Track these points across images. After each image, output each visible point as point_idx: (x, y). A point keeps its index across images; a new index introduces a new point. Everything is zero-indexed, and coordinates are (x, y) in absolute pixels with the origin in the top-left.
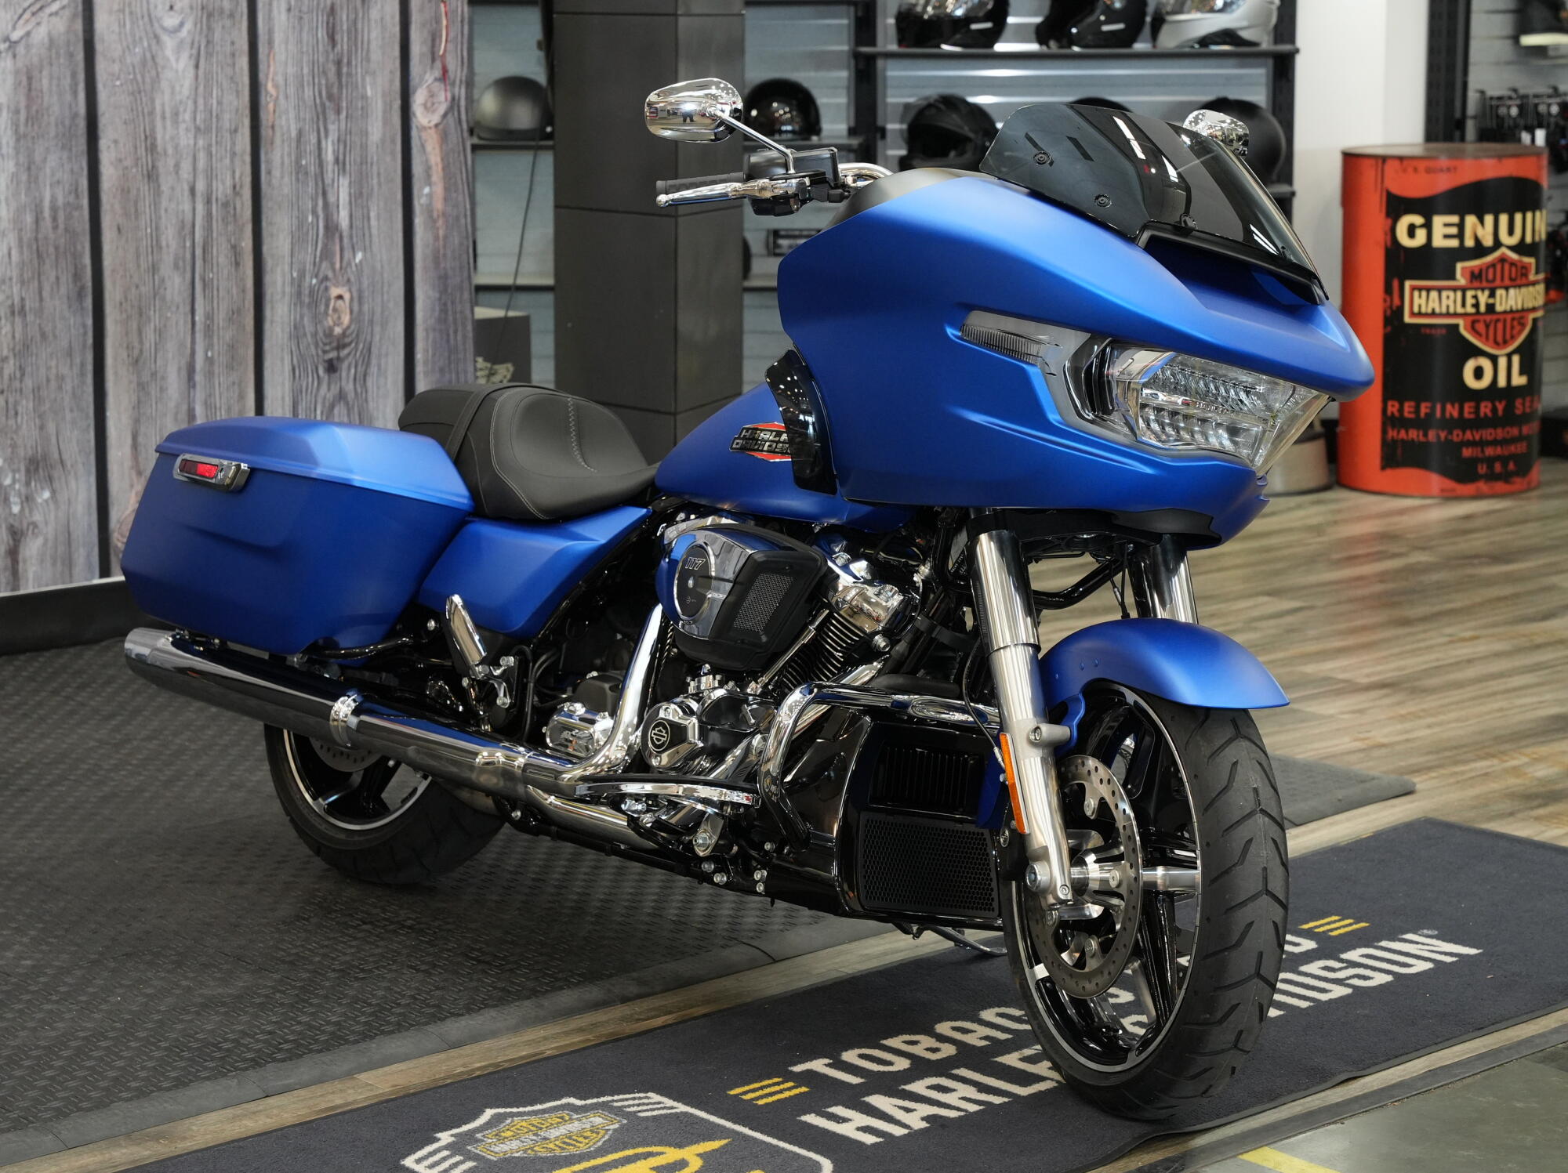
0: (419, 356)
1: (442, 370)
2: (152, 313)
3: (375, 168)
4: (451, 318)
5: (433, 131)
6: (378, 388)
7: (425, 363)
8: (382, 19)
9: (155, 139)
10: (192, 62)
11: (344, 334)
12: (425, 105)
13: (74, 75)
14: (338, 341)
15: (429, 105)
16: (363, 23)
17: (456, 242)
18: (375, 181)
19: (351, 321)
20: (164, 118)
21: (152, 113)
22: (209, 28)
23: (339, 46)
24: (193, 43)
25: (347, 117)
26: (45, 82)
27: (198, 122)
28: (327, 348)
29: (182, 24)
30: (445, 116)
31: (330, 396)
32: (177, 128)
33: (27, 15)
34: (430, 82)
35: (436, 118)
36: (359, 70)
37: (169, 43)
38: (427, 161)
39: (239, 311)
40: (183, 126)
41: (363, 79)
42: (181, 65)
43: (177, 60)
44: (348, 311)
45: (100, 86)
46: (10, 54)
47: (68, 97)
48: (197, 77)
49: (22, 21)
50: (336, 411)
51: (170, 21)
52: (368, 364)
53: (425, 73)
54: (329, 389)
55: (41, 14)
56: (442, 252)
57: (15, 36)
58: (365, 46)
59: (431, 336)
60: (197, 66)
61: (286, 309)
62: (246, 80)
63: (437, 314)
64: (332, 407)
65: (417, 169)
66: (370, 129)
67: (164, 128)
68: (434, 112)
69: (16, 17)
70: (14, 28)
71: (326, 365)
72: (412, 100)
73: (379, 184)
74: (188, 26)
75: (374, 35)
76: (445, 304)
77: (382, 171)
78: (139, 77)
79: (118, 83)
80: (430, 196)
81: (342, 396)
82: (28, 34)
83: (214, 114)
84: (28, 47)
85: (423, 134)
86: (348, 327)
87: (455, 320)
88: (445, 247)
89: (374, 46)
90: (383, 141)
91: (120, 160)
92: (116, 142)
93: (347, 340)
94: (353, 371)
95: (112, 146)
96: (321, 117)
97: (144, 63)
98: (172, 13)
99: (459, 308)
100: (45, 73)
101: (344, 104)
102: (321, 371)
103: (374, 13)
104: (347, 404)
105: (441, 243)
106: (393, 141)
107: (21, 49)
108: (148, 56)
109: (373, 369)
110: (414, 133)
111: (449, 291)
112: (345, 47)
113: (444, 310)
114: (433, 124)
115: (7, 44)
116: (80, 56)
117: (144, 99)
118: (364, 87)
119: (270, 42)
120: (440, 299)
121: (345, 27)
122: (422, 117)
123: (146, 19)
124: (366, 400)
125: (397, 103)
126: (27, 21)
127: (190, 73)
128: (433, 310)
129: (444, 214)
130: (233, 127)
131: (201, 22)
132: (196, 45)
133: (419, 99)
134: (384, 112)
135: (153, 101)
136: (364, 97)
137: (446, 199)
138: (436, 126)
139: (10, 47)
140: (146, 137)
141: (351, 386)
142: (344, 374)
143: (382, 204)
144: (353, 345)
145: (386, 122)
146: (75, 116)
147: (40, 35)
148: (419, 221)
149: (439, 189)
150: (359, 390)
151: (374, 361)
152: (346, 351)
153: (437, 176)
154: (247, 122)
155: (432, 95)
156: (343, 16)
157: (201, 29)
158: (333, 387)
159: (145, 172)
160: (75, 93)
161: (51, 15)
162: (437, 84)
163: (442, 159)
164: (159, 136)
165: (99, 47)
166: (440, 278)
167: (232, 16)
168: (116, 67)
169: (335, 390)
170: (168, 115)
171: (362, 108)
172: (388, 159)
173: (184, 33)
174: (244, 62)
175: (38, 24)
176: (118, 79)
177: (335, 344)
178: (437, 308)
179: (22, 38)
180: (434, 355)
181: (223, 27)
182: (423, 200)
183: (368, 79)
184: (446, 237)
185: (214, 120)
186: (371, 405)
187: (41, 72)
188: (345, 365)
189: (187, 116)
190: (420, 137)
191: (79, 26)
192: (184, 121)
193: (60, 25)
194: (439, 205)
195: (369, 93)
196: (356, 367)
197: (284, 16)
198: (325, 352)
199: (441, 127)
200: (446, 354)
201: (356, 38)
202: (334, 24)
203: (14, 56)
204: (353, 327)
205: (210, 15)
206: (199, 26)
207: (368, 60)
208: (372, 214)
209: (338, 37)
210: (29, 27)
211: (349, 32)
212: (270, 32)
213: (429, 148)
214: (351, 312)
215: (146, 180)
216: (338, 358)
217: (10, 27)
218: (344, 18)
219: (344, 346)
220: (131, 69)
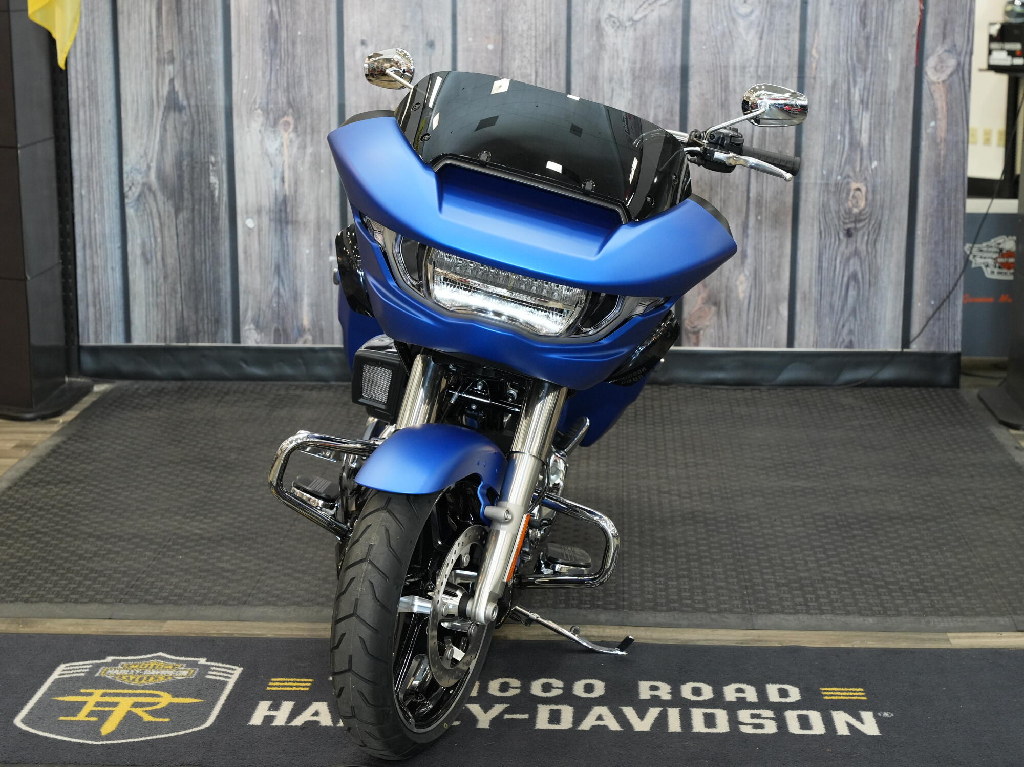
0: (919, 232)
1: (936, 243)
2: (719, 189)
3: (891, 108)
4: (946, 209)
5: (941, 86)
6: (885, 250)
7: (923, 238)
8: (904, 11)
9: (728, 82)
10: (758, 35)
11: (860, 213)
12: (935, 68)
13: (674, 42)
14: (856, 217)
15: (938, 67)
16: (889, 12)
17: (955, 159)
18: (891, 116)
19: (866, 205)
20: (735, 69)
21: (726, 67)
22: (771, 14)
23: (869, 28)
24: (759, 23)
25: (871, 74)
26: (655, 45)
27: (760, 73)
28: (847, 221)
29: (752, 12)
30: (951, 75)
31: (847, 252)
32: (744, 77)
33: (646, 5)
34: (941, 52)
35: (944, 77)
36: (883, 43)
37: (742, 24)
38: (934, 104)
39: (782, 192)
40: (748, 75)
41: (886, 49)
42: (750, 38)
43: (747, 34)
44: (864, 199)
45: (691, 49)
46: (633, 29)
47: (670, 55)
48: (760, 45)
49: (641, 9)
50: (852, 262)
51: (744, 10)
52: (878, 234)
53: (937, 46)
54: (847, 247)
55: (655, 4)
56: (942, 165)
57: (637, 17)
58: (889, 28)
59: (929, 220)
60: (761, 38)
61: (817, 194)
62: (796, 47)
63: (935, 205)
64: (848, 259)
65: (926, 109)
66: (889, 82)
67: (735, 76)
68: (943, 72)
69: (638, 6)
70: (636, 13)
71: (845, 232)
72: (925, 64)
73: (894, 118)
74: (757, 13)
75: (896, 21)
76: (942, 200)
77: (897, 109)
78: (719, 44)
79: (704, 47)
80: (935, 128)
81: (856, 253)
82: (645, 17)
83: (771, 68)
84: (645, 25)
85: (933, 87)
86: (864, 209)
87: (950, 212)
88: (945, 162)
89: (896, 28)
90: (899, 90)
91: (703, 95)
92: (700, 83)
93: (862, 217)
94: (866, 238)
95: (698, 86)
96: (851, 73)
97: (723, 35)
98: (745, 5)
99: (953, 203)
100: (655, 40)
101: (870, 65)
102: (841, 236)
103: (898, 7)
104: (860, 258)
105: (942, 159)
106: (907, 89)
107: (640, 26)
108: (727, 31)
109: (882, 238)
110: (925, 86)
111: (947, 191)
112: (874, 28)
113: (941, 204)
114: (940, 80)
115: (630, 23)
116: (679, 30)
117: (722, 58)
118: (886, 54)
119: (816, 24)
120: (938, 196)
121: (874, 15)
122: (931, 74)
123: (727, 8)
124: (875, 257)
125: (913, 66)
126: (645, 9)
127: (757, 41)
128: (932, 203)
129: (945, 140)
130: (785, 76)
131: (766, 11)
132: (761, 25)
133: (930, 64)
134: (902, 71)
135: (728, 59)
136: (886, 61)
137: (948, 131)
138: (944, 82)
139: (633, 24)
140: (722, 81)
141: (864, 247)
142: (859, 239)
143: (895, 131)
144: (867, 221)
145: (902, 77)
146: (673, 66)
147: (654, 17)
148: (924, 144)
149: (943, 124)
150: (870, 250)
151: (883, 232)
152: (861, 225)
153: (942, 114)
154: (795, 74)
155: (941, 61)
156: (873, 10)
157: (766, 14)
158: (850, 246)
159: (720, 103)
160: (674, 53)
161: (662, 5)
162: (946, 54)
163: (947, 104)
164: (731, 81)
165: (693, 25)
166: (939, 182)
167: (789, 7)
168: (704, 38)
169: (851, 248)
170: (738, 68)
171: (884, 68)
172: (903, 102)
173: (753, 17)
174: (796, 36)
175: (653, 11)
176: (705, 44)
177: (853, 219)
178: (936, 202)
179: (641, 19)
180: (931, 232)
181: (782, 14)
182: (929, 130)
183: (890, 49)
184: (946, 156)
185: (771, 72)
186: (879, 261)
187: (652, 39)
188: (860, 233)
189: (752, 69)
190: (930, 89)
191: (680, 12)
192: (749, 72)
193: (667, 12)
194: (942, 134)
195: (890, 58)
196: (869, 235)
197: (827, 7)
198: (845, 223)
199: (947, 82)
200: (941, 233)
201: (882, 22)
202: (865, 14)
203: (635, 30)
204: (867, 209)
205: (772, 7)
206: (764, 13)
207: (891, 37)
208: (887, 138)
209: (868, 22)
210: (646, 12)
211: (877, 17)
212: (817, 17)
213: (936, 96)
214: (866, 199)
215: (720, 107)
216: (855, 228)
217: (634, 12)
218: (874, 9)
219: (860, 221)
220: (714, 39)
